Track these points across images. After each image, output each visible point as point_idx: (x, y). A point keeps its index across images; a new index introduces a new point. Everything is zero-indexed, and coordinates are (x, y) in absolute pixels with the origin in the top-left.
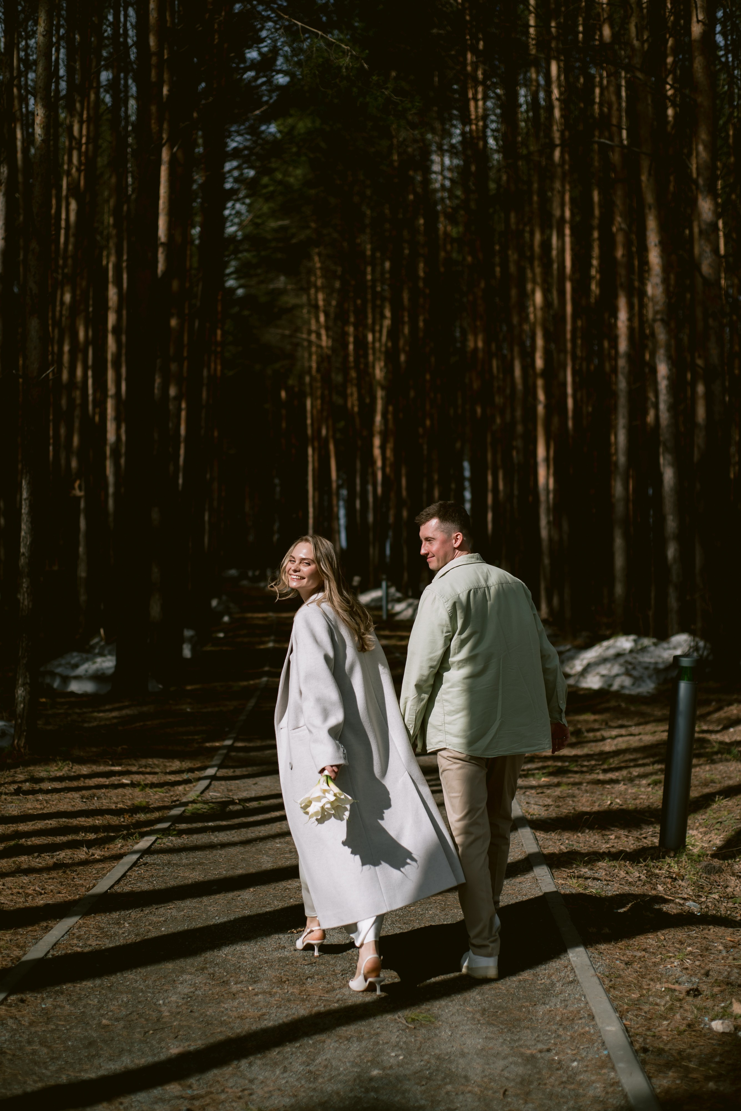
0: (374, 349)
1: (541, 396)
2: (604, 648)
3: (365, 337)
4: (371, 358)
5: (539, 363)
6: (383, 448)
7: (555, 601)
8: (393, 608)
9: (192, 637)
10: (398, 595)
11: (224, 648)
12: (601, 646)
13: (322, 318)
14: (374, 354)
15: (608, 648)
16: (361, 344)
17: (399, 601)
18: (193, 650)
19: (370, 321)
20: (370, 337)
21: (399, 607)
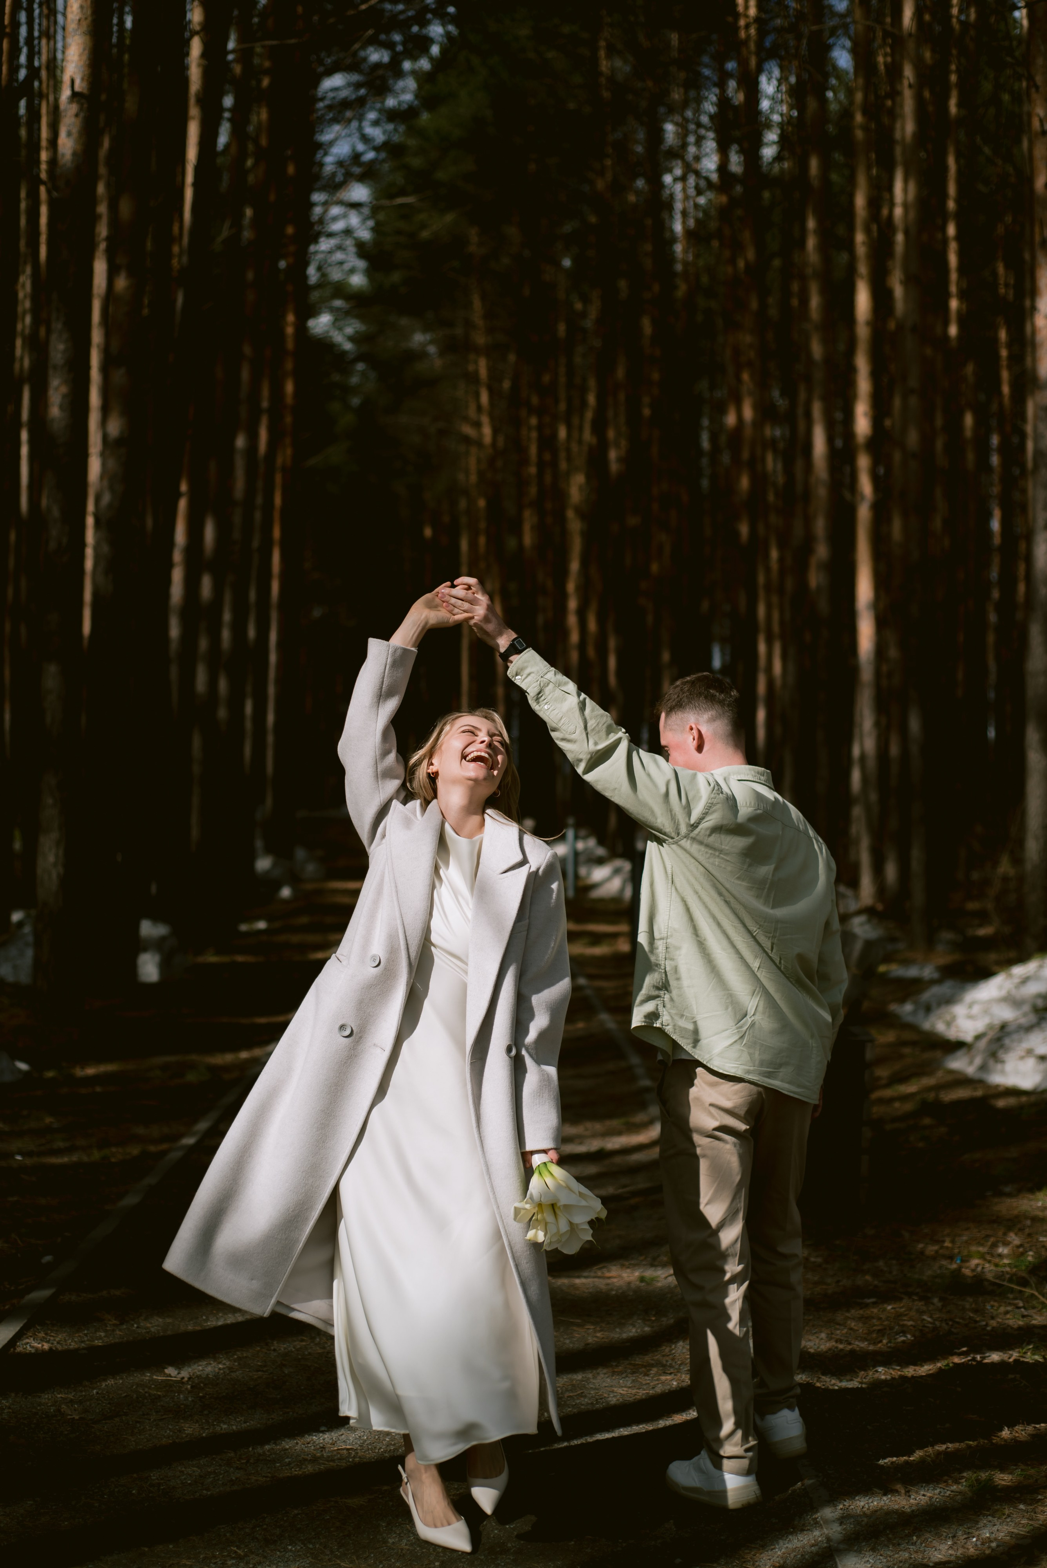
0: (568, 450)
1: (866, 485)
2: (1017, 981)
3: (554, 435)
4: (563, 465)
5: (862, 425)
6: (581, 614)
7: (891, 871)
8: (589, 874)
9: (163, 939)
10: (601, 851)
11: (240, 958)
12: (1010, 976)
13: (484, 398)
14: (569, 459)
15: (1025, 980)
16: (548, 442)
17: (600, 861)
18: (165, 966)
19: (562, 406)
20: (562, 433)
21: (599, 874)
